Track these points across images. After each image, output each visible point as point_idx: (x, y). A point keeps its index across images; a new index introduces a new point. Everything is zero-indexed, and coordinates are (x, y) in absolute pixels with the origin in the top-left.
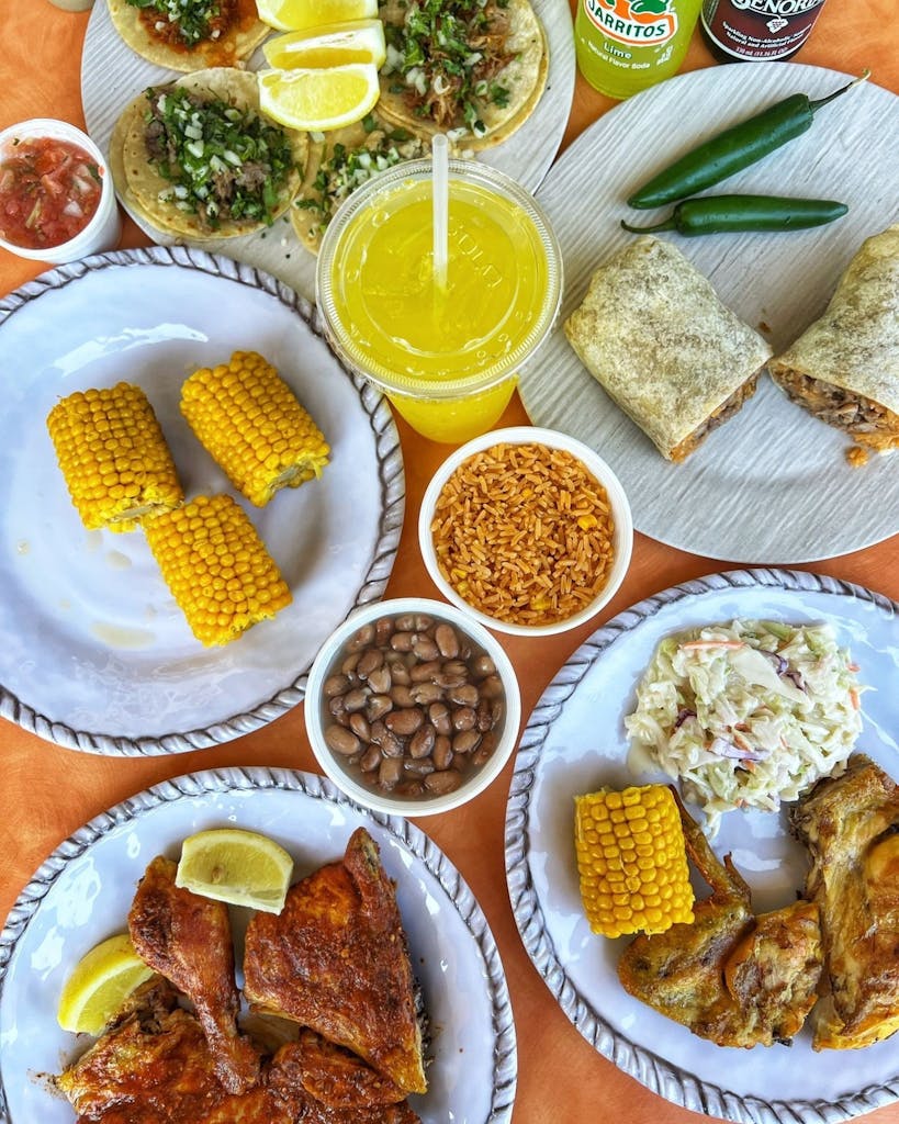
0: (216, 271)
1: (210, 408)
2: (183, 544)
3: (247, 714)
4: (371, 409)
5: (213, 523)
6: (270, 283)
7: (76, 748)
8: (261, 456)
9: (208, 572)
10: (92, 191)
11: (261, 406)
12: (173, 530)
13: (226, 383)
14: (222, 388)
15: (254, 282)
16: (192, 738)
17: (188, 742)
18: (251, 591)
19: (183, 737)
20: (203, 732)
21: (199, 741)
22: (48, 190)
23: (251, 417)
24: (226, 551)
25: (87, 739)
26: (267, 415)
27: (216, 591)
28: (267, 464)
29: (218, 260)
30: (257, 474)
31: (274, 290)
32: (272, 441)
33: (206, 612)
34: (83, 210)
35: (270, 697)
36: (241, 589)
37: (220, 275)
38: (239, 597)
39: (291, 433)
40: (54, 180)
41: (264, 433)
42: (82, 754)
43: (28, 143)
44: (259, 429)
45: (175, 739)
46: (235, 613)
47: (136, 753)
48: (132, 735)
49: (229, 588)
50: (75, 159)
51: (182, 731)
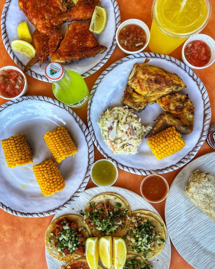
0: (54, 103)
1: (51, 141)
2: (41, 173)
3: (52, 210)
4: (88, 141)
5: (49, 169)
6: (67, 108)
7: (12, 214)
8: (61, 154)
9: (46, 180)
10: (22, 83)
11: (63, 142)
12: (39, 170)
13: (55, 136)
14: (54, 137)
15: (63, 107)
16: (39, 214)
17: (38, 215)
18: (56, 186)
19: (37, 214)
20: (42, 213)
21: (41, 215)
22: (11, 82)
23: (60, 145)
24: (51, 176)
25: (15, 212)
26: (64, 145)
27: (48, 185)
28: (63, 156)
29: (55, 101)
30: (60, 158)
31: (68, 110)
32: (64, 151)
33: (45, 189)
34: (20, 87)
35: (58, 207)
36: (54, 185)
37: (55, 105)
38: (53, 187)
39: (69, 149)
40: (13, 80)
41: (63, 149)
42: (13, 215)
43: (6, 71)
44: (62, 148)
45: (35, 214)
46: (52, 191)
47: (26, 216)
48: (25, 212)
49: (51, 185)
50: (18, 74)
51: (37, 212)
